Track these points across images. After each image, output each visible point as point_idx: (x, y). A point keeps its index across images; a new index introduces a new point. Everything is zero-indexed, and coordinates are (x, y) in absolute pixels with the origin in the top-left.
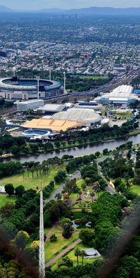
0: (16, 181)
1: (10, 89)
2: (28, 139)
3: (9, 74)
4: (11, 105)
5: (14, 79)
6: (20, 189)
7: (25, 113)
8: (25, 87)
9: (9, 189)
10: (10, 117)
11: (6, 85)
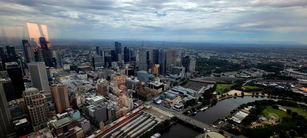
0: (294, 110)
1: (296, 74)
2: (303, 95)
3: (296, 68)
4: (295, 79)
5: (299, 70)
6: (295, 114)
7: (303, 84)
8: (303, 74)
9: (289, 111)
10: (294, 84)
11: (295, 72)
